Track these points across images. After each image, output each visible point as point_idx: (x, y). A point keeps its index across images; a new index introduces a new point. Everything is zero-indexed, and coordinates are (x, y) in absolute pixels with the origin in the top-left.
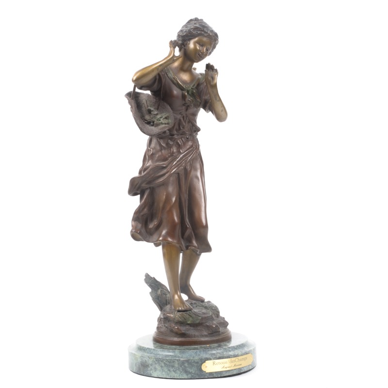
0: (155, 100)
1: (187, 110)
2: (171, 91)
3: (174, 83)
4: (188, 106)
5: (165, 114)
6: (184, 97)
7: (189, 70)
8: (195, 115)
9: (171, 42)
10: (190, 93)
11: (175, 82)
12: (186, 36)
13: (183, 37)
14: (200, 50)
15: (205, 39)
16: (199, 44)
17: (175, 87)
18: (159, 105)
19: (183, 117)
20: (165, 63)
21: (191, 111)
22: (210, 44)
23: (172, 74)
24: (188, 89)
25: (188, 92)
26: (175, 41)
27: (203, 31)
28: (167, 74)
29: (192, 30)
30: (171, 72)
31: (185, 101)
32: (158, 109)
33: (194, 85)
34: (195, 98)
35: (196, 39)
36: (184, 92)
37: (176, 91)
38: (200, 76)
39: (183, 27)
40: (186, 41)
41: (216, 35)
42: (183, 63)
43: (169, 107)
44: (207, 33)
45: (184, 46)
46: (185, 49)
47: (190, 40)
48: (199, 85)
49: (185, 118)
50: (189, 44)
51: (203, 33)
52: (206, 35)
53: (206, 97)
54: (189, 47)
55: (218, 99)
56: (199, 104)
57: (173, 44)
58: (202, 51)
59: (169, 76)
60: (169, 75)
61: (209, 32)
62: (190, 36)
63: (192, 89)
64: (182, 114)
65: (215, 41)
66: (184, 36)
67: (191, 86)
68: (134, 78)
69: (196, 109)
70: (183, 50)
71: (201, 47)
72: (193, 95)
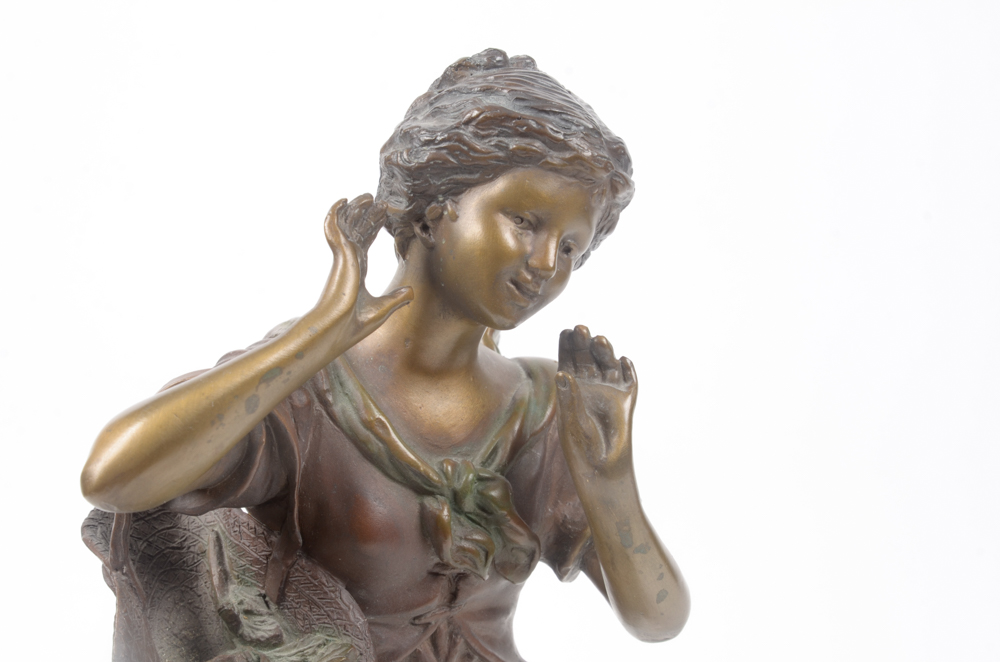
0: (261, 544)
1: (454, 596)
2: (353, 500)
3: (369, 456)
4: (462, 577)
5: (320, 637)
6: (431, 532)
7: (461, 364)
8: (499, 610)
9: (341, 209)
10: (469, 504)
11: (376, 446)
12: (435, 166)
13: (413, 173)
14: (523, 257)
15: (549, 186)
16: (519, 219)
17: (378, 475)
18: (284, 585)
19: (434, 641)
20: (298, 355)
21: (476, 597)
22: (586, 213)
23: (358, 395)
24: (458, 486)
25: (456, 501)
26: (365, 202)
27: (540, 134)
28: (325, 404)
29: (467, 133)
30: (351, 385)
31: (439, 551)
32: (281, 600)
33: (495, 451)
34: (500, 532)
35: (498, 187)
36: (431, 503)
37: (385, 500)
38: (525, 388)
39: (414, 110)
40: (432, 198)
41: (618, 153)
42: (420, 330)
43: (346, 595)
44: (563, 146)
45: (425, 228)
46: (431, 249)
47: (457, 190)
48: (519, 446)
49: (444, 642)
50: (455, 218)
51: (538, 145)
52: (555, 157)
53: (568, 509)
54: (453, 239)
55: (639, 538)
56: (524, 559)
57: (356, 221)
58: (533, 262)
59: (337, 409)
60: (342, 406)
61: (574, 141)
62: (455, 170)
63: (481, 479)
64: (427, 625)
65: (615, 190)
66: (421, 168)
67: (476, 460)
68: (98, 469)
69: (504, 583)
70: (416, 250)
71: (529, 239)
72: (485, 515)
